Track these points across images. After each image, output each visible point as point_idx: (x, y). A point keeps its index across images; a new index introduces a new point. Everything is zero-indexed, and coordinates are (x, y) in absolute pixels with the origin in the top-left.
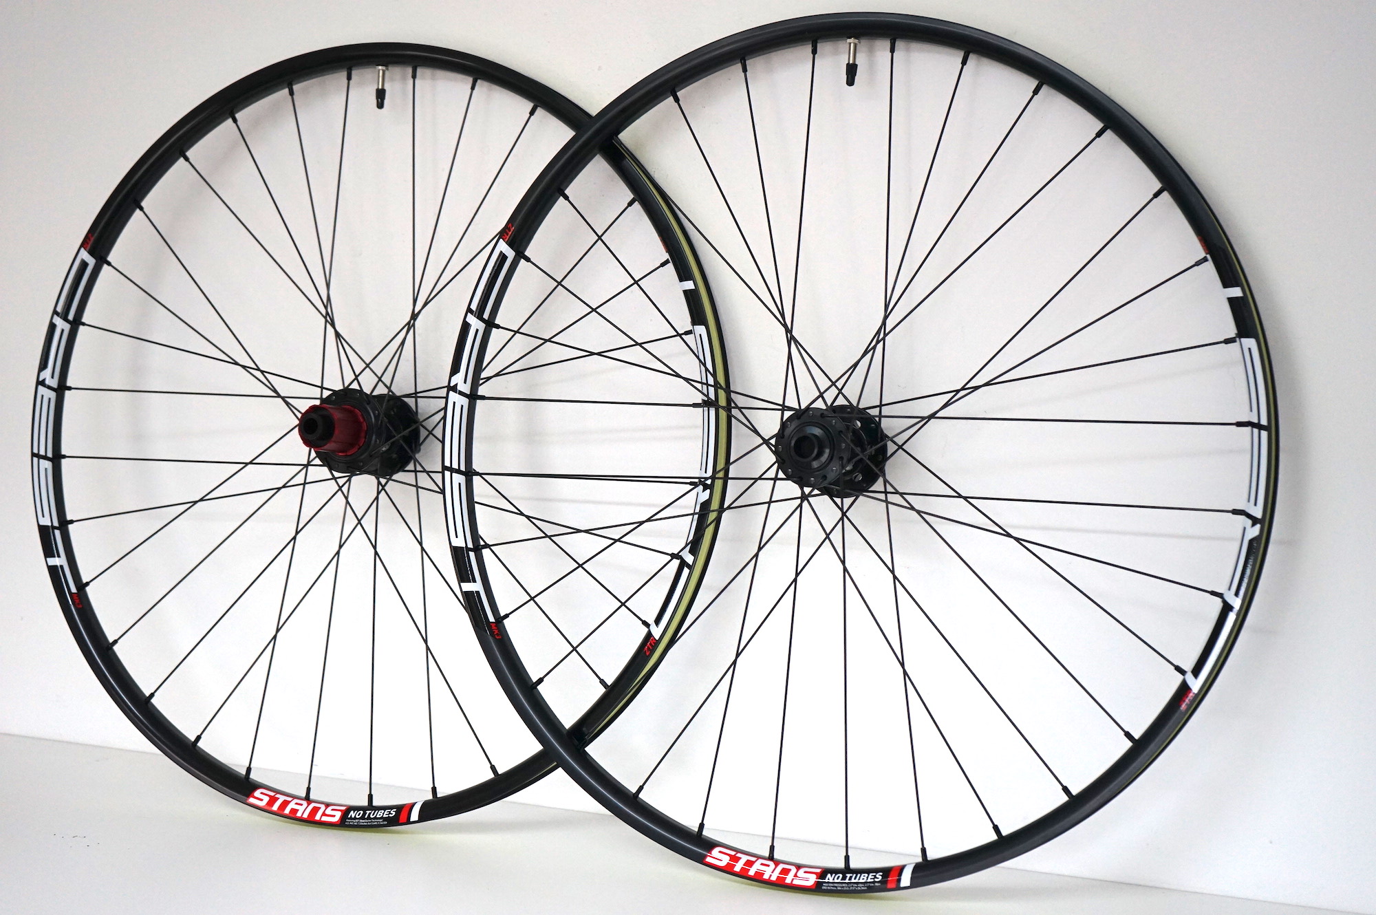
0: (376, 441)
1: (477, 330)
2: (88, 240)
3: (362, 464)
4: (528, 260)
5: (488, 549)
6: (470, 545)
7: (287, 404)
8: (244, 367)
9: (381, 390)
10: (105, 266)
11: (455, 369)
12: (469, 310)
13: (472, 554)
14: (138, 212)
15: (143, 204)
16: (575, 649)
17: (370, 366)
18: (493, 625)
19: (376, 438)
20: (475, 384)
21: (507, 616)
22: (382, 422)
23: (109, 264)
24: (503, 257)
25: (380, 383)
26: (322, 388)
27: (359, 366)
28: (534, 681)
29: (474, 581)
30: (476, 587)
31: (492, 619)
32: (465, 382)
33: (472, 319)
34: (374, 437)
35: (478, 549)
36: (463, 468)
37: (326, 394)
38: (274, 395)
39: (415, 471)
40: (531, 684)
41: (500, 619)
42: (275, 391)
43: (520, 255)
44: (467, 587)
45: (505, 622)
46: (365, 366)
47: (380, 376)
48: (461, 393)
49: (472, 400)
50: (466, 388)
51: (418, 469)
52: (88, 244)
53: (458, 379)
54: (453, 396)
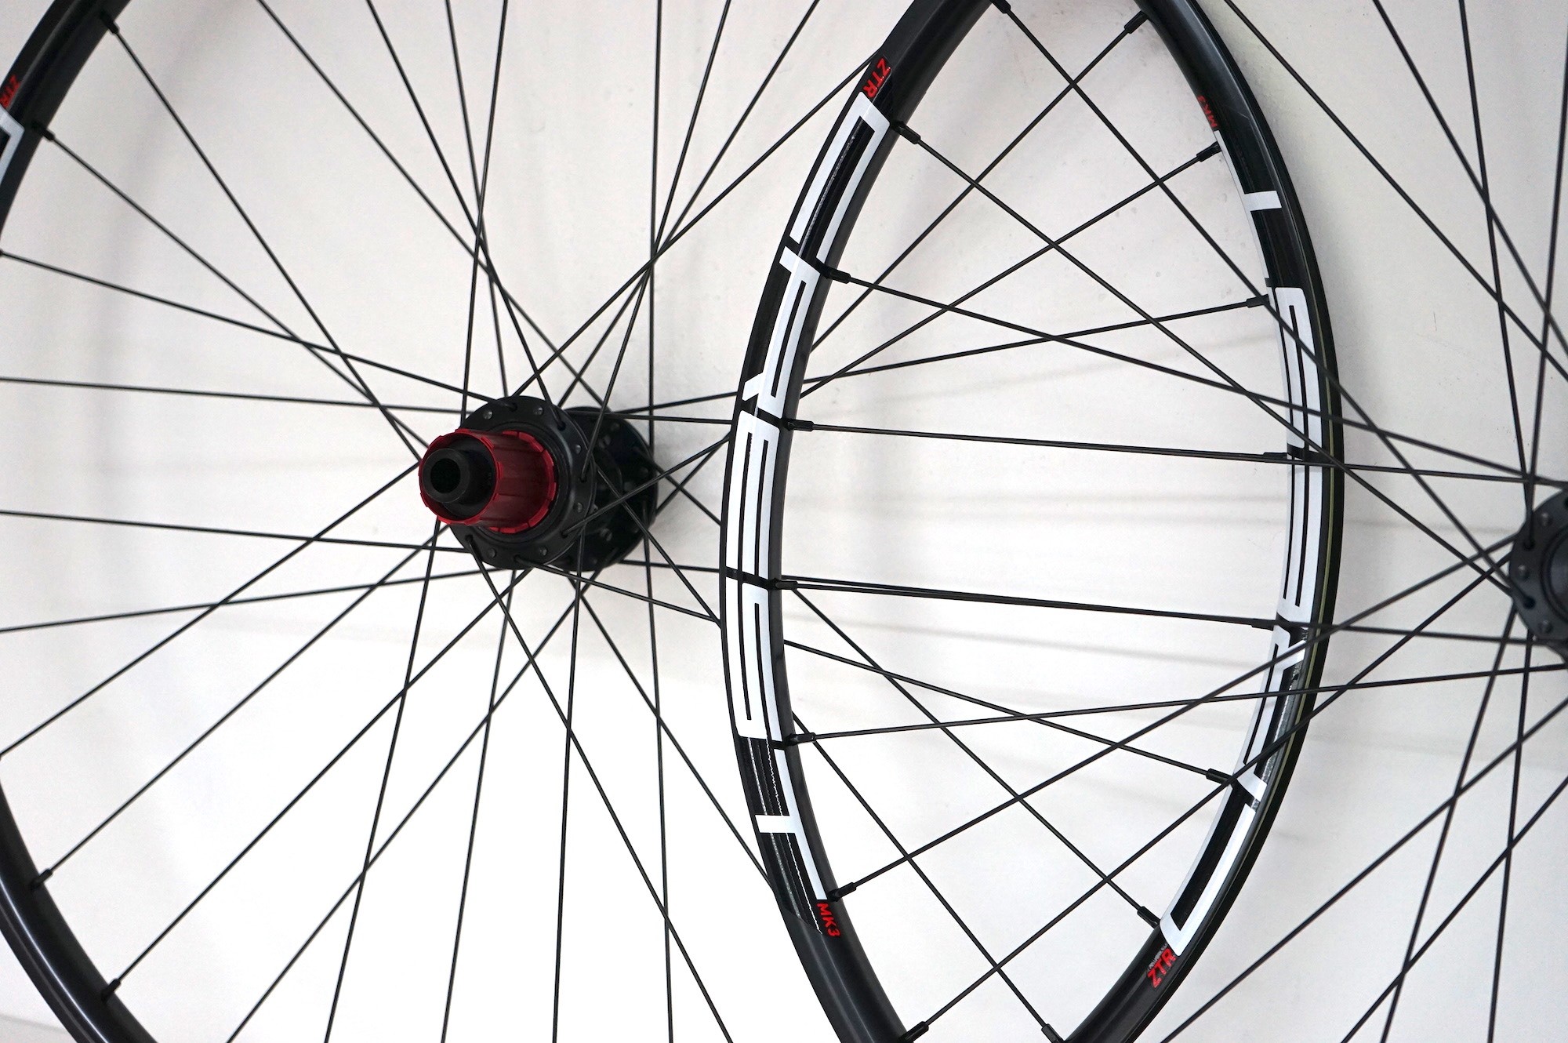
0: (575, 507)
1: (803, 284)
2: (8, 89)
3: (545, 552)
4: (914, 138)
5: (810, 745)
6: (777, 736)
7: (392, 420)
8: (309, 346)
9: (580, 399)
10: (44, 142)
11: (753, 365)
12: (787, 241)
13: (780, 755)
14: (108, 37)
15: (119, 21)
16: (997, 968)
17: (563, 354)
18: (823, 907)
19: (576, 498)
20: (793, 396)
21: (851, 888)
22: (588, 468)
23: (50, 137)
24: (863, 132)
25: (579, 385)
26: (465, 393)
27: (542, 354)
28: (908, 1029)
29: (786, 813)
30: (787, 824)
31: (820, 894)
32: (774, 393)
33: (791, 261)
34: (572, 496)
35: (790, 743)
36: (764, 573)
37: (474, 405)
38: (366, 401)
39: (648, 564)
40: (901, 1034)
41: (836, 894)
42: (368, 394)
43: (899, 127)
44: (770, 824)
45: (847, 900)
46: (552, 353)
47: (578, 370)
48: (763, 415)
49: (785, 430)
50: (774, 406)
51: (652, 560)
52: (9, 96)
53: (759, 386)
54: (747, 421)
